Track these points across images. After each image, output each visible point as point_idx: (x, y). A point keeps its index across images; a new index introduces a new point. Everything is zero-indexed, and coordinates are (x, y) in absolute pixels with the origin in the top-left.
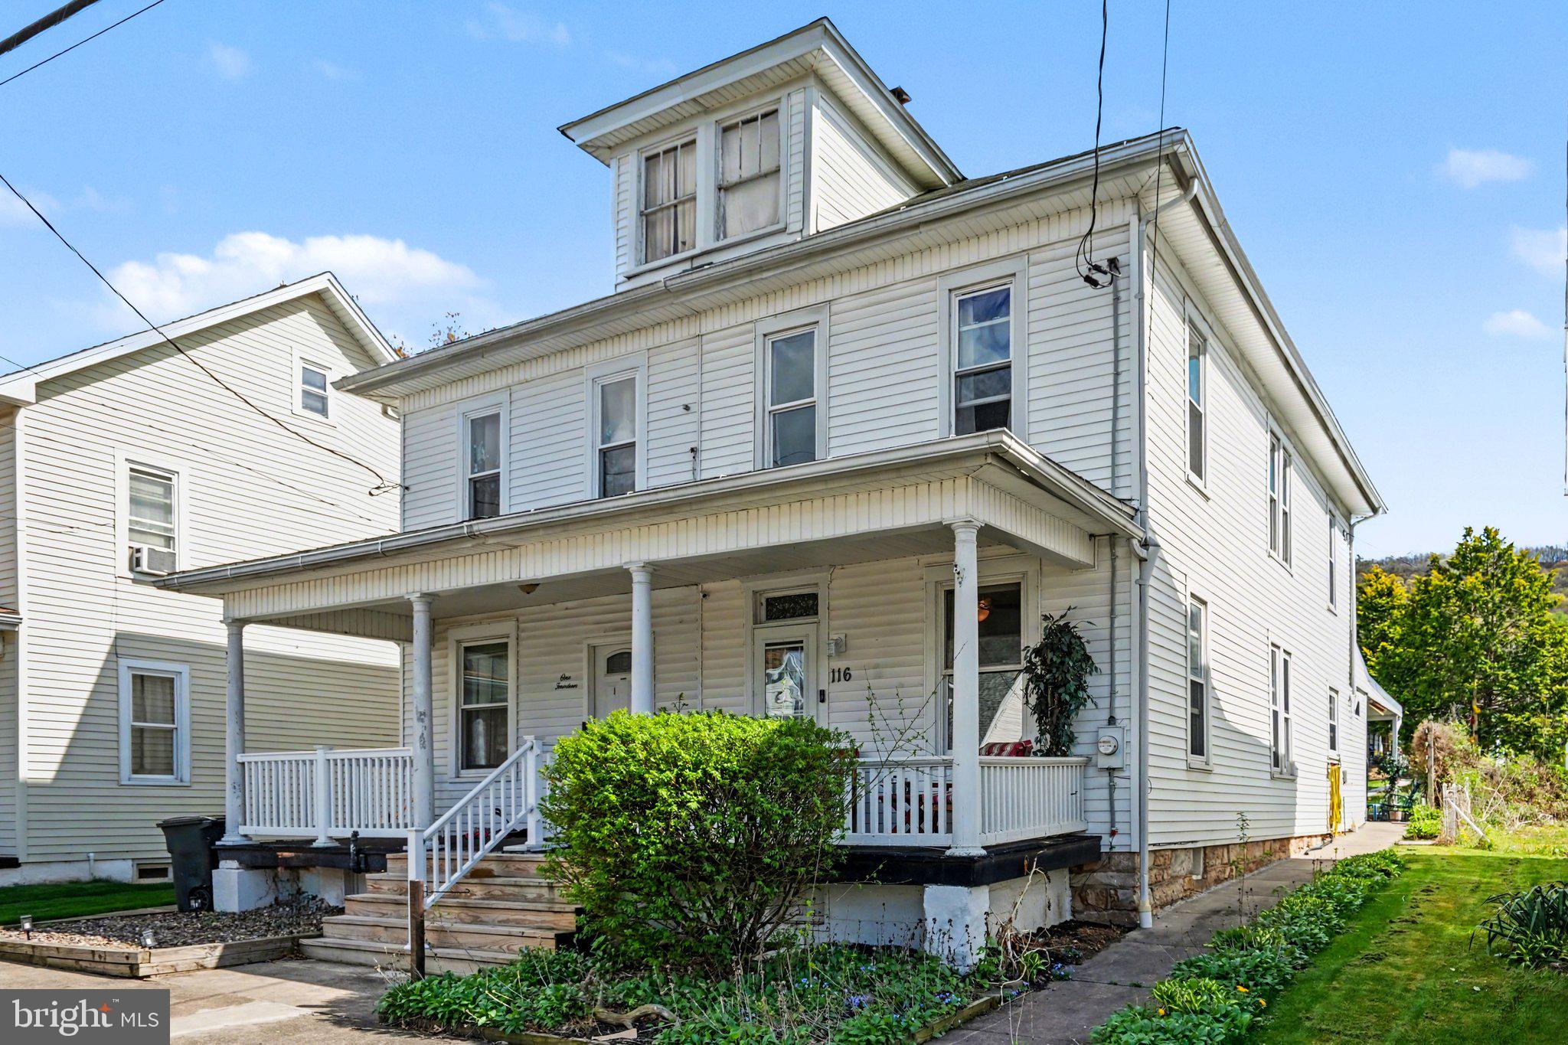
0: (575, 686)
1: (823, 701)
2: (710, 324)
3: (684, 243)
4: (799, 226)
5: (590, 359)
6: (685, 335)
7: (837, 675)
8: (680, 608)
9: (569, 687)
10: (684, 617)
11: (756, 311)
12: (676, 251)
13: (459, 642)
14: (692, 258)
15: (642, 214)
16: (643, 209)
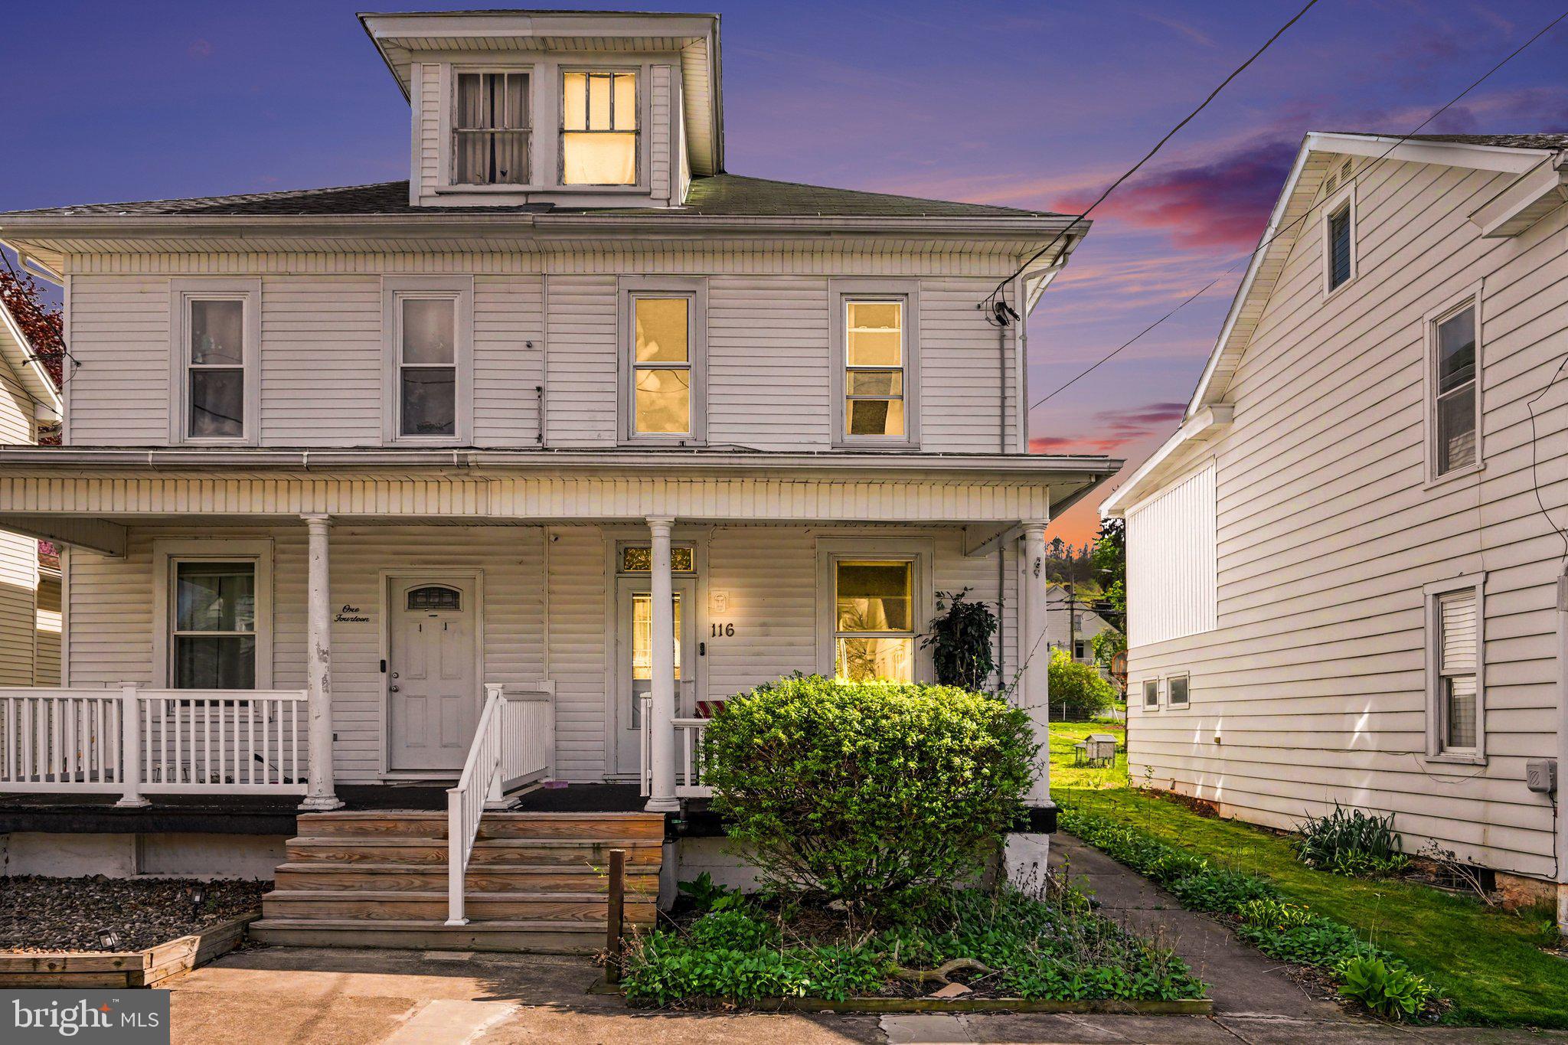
0: (366, 620)
1: (702, 654)
2: (559, 265)
3: (504, 174)
4: (664, 195)
5: (390, 269)
6: (527, 269)
7: (717, 629)
8: (521, 548)
9: (357, 619)
10: (524, 558)
11: (620, 266)
12: (493, 180)
13: (170, 557)
14: (527, 194)
15: (454, 131)
16: (456, 125)
